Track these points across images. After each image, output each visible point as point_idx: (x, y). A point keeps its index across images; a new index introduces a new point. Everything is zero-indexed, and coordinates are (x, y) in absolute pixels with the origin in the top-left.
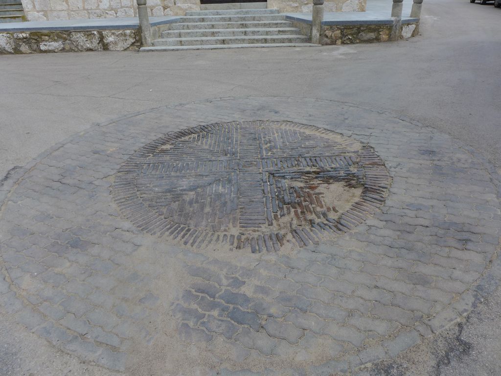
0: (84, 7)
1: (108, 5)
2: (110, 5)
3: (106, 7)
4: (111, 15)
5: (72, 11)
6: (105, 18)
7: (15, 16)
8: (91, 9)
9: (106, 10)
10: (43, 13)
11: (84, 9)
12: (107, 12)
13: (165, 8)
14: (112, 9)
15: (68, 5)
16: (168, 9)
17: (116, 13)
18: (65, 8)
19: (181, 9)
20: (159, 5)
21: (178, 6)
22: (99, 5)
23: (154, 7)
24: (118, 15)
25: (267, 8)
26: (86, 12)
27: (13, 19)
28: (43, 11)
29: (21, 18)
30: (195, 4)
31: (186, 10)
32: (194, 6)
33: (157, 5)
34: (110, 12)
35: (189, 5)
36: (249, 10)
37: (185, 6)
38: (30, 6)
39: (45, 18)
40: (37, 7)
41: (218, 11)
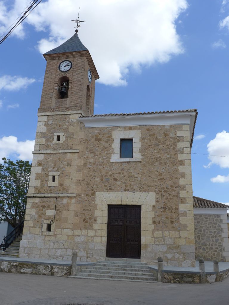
0: (48, 254)
1: (60, 254)
2: (61, 254)
3: (58, 255)
4: (60, 259)
5: (42, 255)
6: (57, 260)
7: (14, 254)
8: (51, 255)
9: (58, 256)
10: (27, 254)
11: (48, 255)
12: (58, 257)
13: (87, 258)
14: (61, 256)
15: (41, 252)
16: (89, 258)
17: (63, 258)
18: (38, 253)
19: (95, 259)
20: (85, 256)
21: (94, 258)
22: (55, 253)
23: (82, 257)
24: (63, 259)
25: (140, 262)
26: (48, 256)
27: (12, 256)
28: (28, 253)
29: (16, 256)
30: (103, 257)
31: (98, 259)
32: (102, 258)
33: (84, 256)
34: (60, 257)
35: (100, 257)
36: (130, 262)
37: (98, 258)
38: (23, 251)
39: (28, 257)
40: (26, 251)
41: (114, 261)
